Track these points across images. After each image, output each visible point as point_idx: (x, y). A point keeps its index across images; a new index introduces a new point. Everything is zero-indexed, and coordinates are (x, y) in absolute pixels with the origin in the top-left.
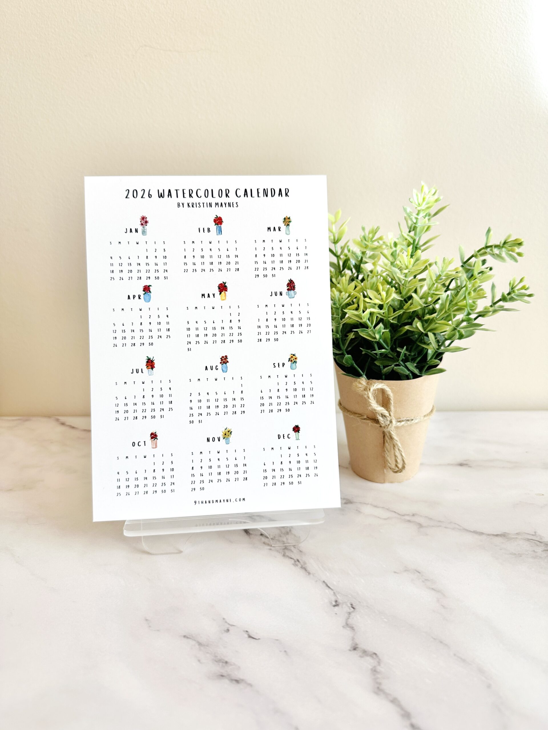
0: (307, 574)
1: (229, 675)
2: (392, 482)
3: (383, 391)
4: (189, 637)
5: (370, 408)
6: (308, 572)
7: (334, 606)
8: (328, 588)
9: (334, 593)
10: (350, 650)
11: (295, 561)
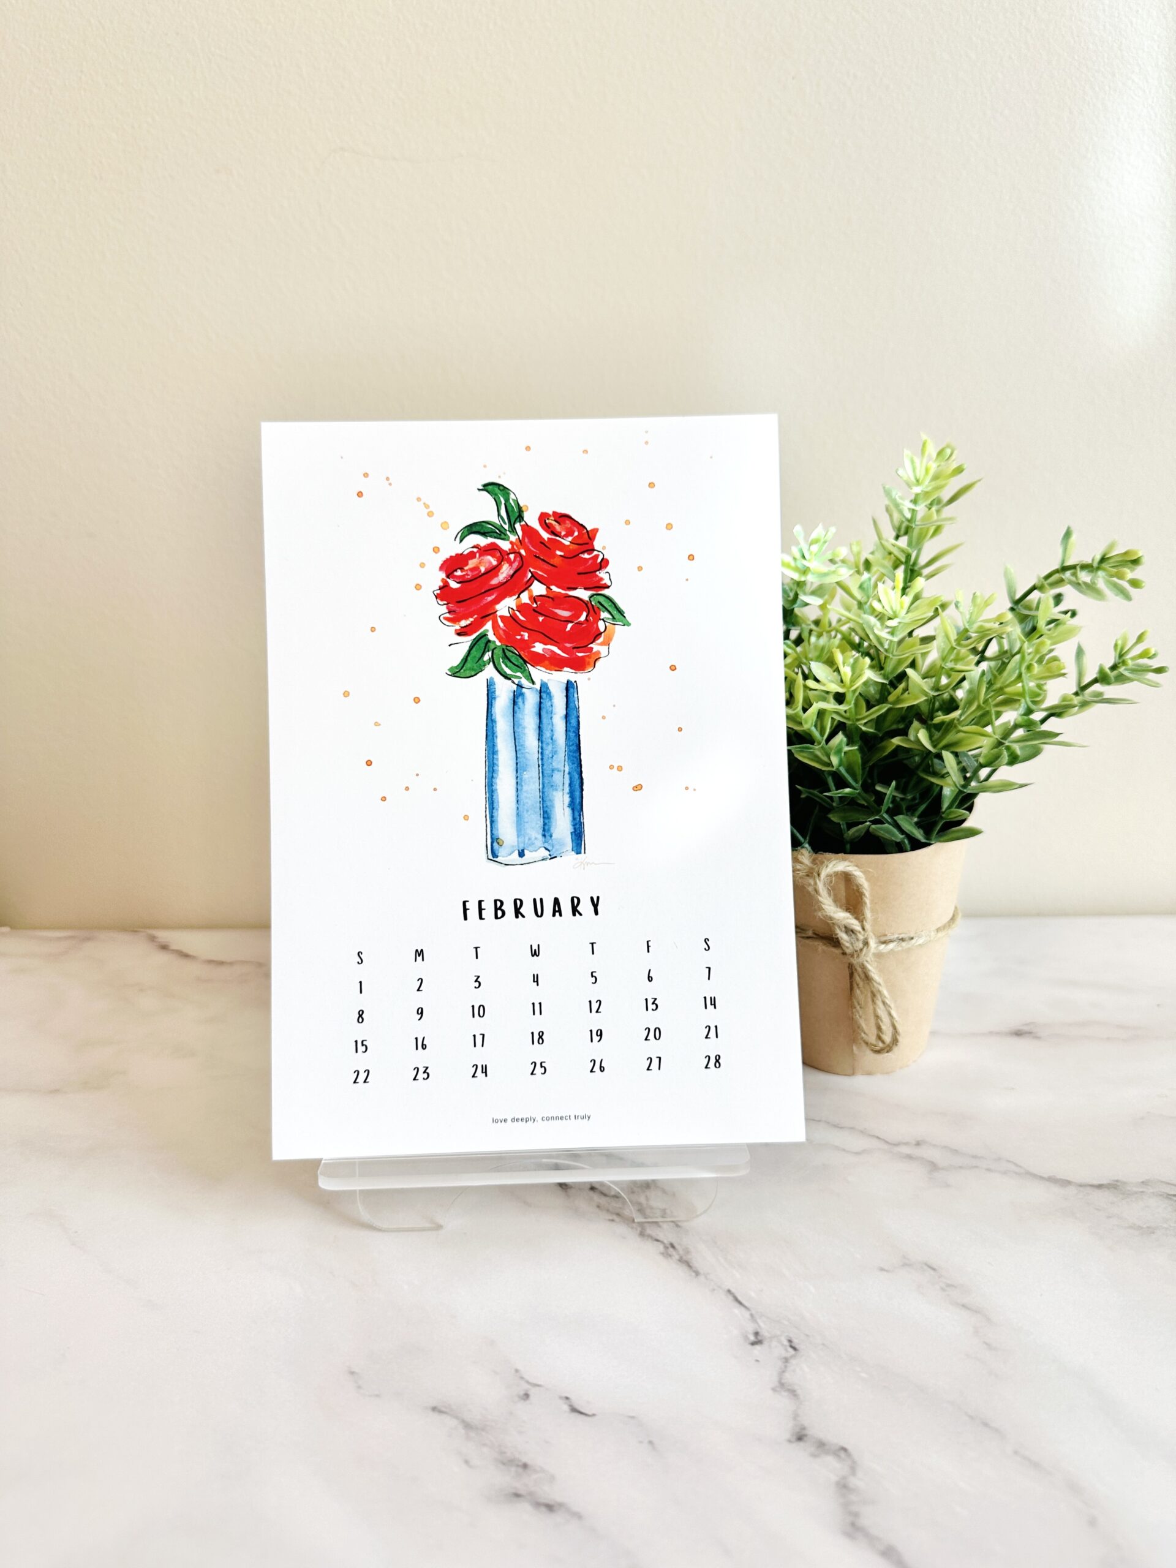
0: (694, 1274)
1: (531, 1494)
2: (869, 1073)
3: (847, 878)
4: (444, 1409)
5: (820, 914)
6: (694, 1271)
7: (753, 1344)
8: (737, 1305)
9: (752, 1315)
10: (790, 1441)
11: (666, 1248)
